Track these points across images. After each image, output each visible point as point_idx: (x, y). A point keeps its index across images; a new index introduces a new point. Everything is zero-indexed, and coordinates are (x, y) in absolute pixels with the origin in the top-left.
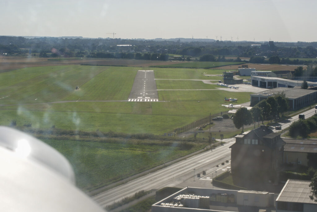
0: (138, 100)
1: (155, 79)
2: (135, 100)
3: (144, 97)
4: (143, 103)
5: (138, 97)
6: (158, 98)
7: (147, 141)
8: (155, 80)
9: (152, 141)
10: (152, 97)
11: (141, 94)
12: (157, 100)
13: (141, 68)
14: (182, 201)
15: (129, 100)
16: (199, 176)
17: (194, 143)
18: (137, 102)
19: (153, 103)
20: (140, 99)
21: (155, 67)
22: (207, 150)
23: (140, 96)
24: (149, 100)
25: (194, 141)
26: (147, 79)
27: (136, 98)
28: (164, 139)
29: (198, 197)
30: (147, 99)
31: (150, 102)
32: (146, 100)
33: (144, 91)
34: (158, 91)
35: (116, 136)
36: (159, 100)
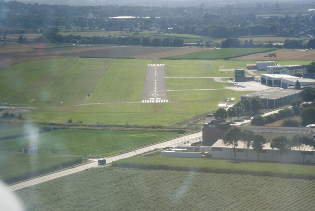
0: (150, 102)
1: (165, 77)
2: (148, 102)
3: (155, 99)
4: (155, 104)
5: (151, 99)
6: (168, 99)
7: (158, 129)
8: (166, 79)
9: (162, 130)
10: (162, 98)
11: (153, 95)
12: (167, 101)
13: (150, 61)
14: (174, 151)
15: (143, 102)
16: (185, 143)
17: (187, 130)
18: (149, 103)
19: (163, 103)
20: (152, 100)
21: (166, 59)
22: (194, 133)
23: (152, 97)
24: (159, 102)
25: (187, 129)
26: (157, 78)
27: (149, 99)
28: (169, 128)
29: (181, 149)
30: (158, 100)
31: (160, 103)
32: (157, 102)
33: (155, 93)
34: (168, 92)
35: (139, 127)
36: (168, 101)
